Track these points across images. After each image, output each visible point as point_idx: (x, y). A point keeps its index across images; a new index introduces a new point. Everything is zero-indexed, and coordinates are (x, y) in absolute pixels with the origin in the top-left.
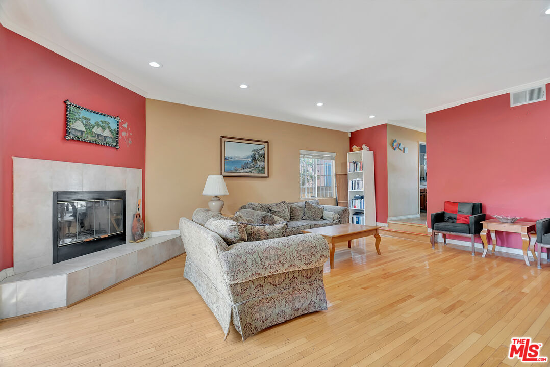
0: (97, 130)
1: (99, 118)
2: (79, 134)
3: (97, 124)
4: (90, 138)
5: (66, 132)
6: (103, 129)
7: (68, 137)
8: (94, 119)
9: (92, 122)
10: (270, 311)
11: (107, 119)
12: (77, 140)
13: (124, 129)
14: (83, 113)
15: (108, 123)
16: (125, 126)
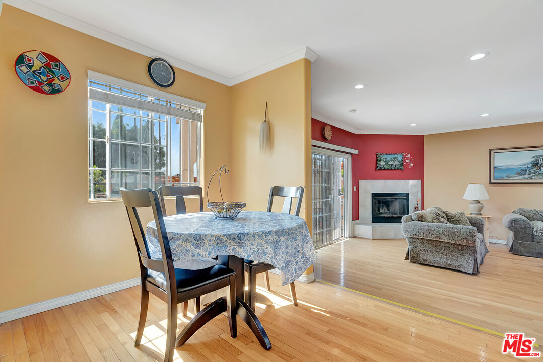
0: (391, 163)
1: (392, 157)
2: (382, 167)
3: (391, 160)
4: (387, 167)
5: (377, 167)
6: (394, 161)
7: (377, 169)
8: (389, 157)
9: (388, 160)
10: (429, 258)
11: (396, 156)
12: (382, 170)
13: (408, 159)
14: (384, 156)
15: (396, 158)
16: (408, 156)
